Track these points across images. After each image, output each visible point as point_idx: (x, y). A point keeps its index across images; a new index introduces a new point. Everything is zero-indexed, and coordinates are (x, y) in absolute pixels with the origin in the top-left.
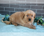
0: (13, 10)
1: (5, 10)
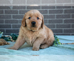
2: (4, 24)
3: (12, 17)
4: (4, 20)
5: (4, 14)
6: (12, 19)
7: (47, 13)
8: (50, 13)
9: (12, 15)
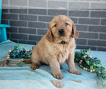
0: (34, 31)
1: (20, 32)
2: (27, 27)
3: (38, 18)
4: (28, 22)
5: (28, 14)
6: (38, 21)
7: (88, 16)
8: (92, 16)
9: (38, 15)
